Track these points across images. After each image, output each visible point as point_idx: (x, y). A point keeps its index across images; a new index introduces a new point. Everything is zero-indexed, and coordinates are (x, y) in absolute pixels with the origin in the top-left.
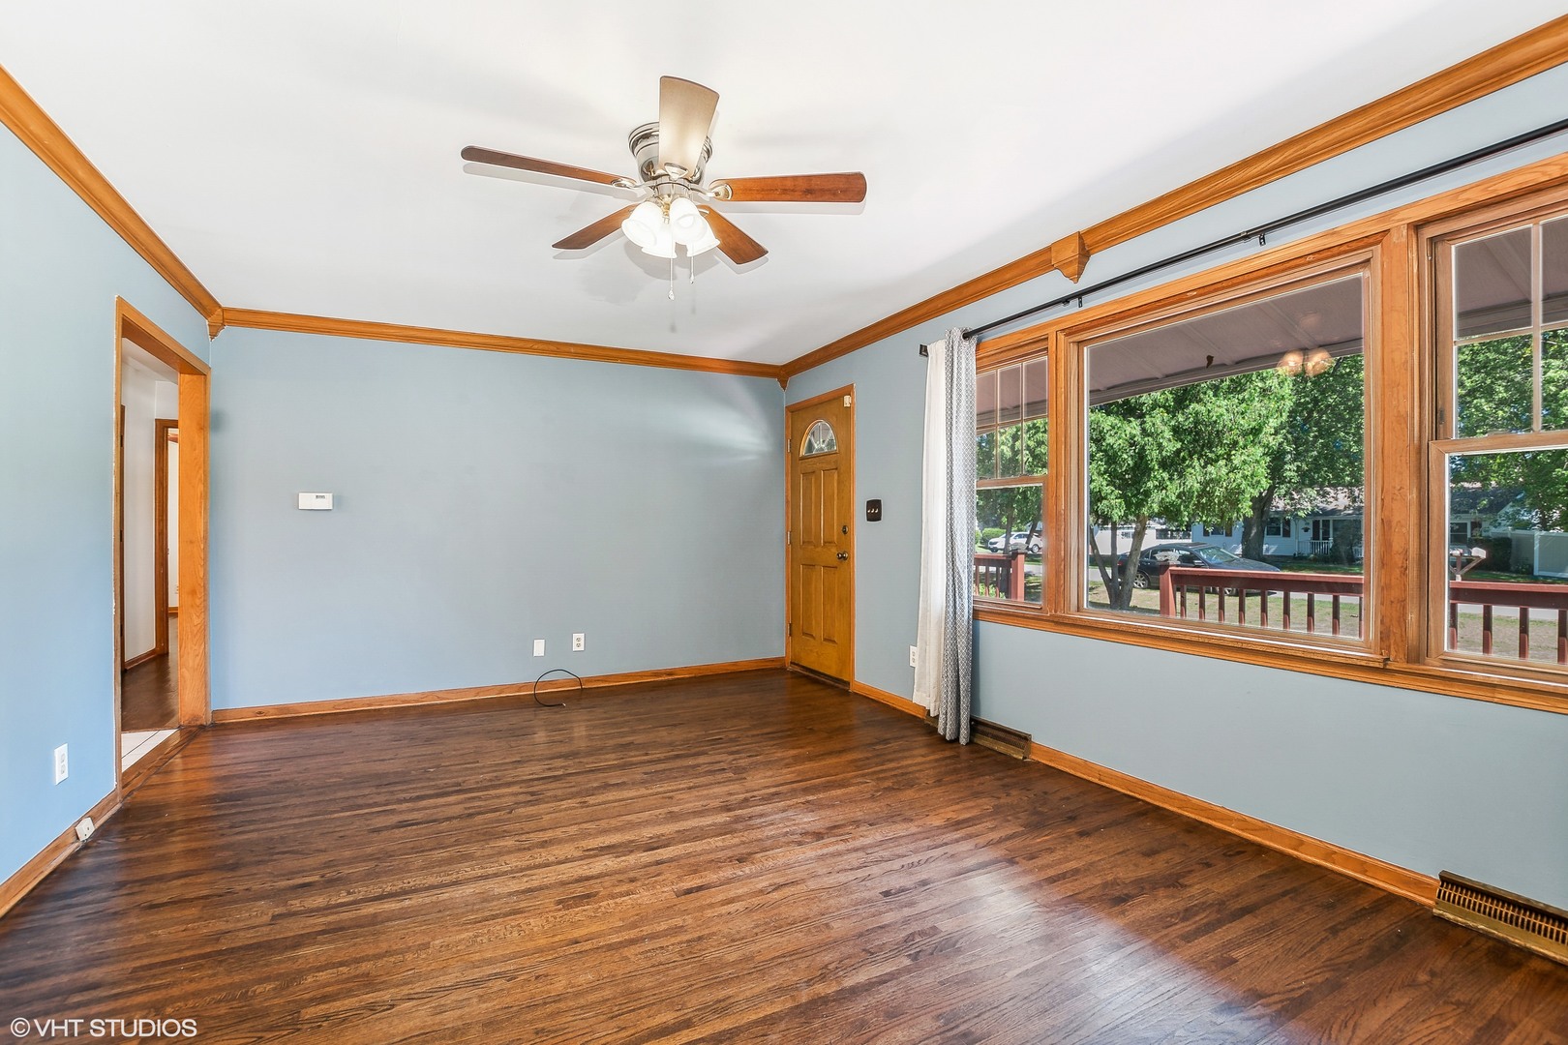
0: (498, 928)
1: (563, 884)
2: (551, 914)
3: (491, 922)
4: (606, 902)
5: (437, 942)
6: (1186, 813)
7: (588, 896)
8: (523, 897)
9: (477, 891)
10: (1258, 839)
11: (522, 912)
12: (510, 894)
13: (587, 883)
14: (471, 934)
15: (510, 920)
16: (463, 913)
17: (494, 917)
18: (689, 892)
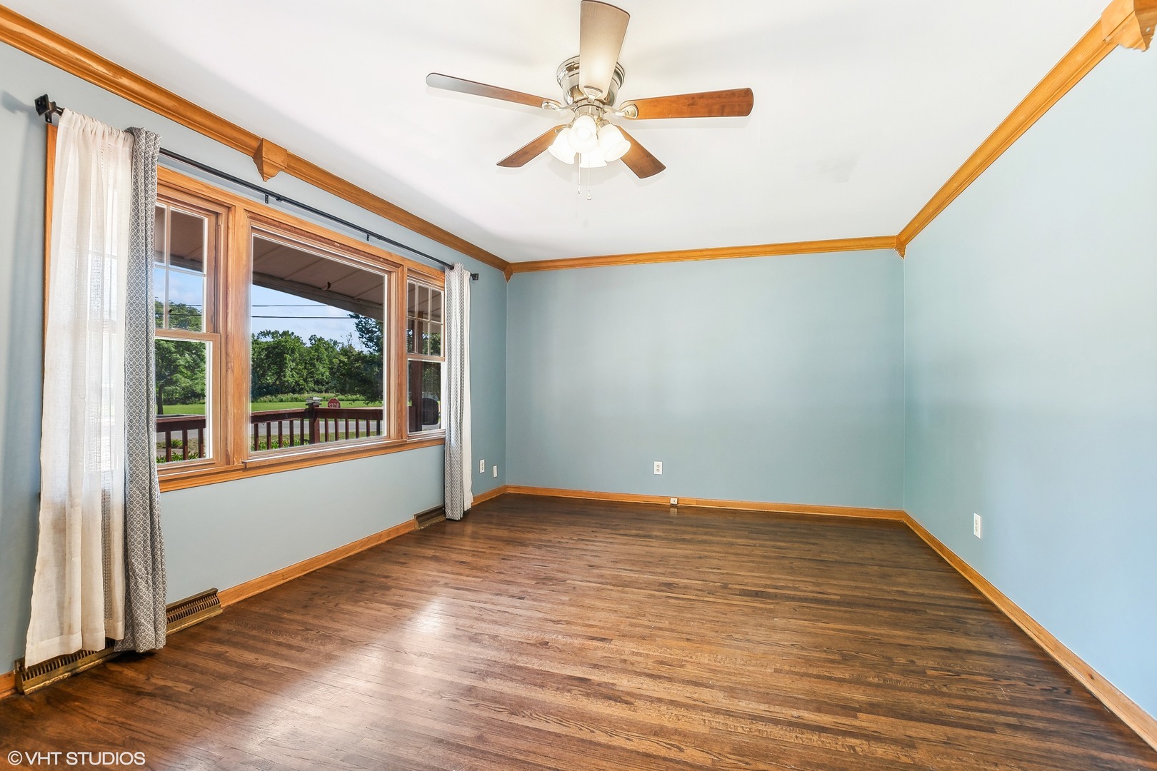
0: (729, 665)
1: (670, 679)
2: (692, 660)
3: (733, 671)
4: (655, 654)
5: (769, 670)
6: (339, 559)
7: (662, 663)
8: (705, 681)
9: (737, 701)
10: (367, 547)
11: (710, 669)
12: (712, 687)
13: (655, 672)
14: (748, 668)
15: (720, 667)
16: (750, 685)
17: (729, 674)
18: (602, 640)
